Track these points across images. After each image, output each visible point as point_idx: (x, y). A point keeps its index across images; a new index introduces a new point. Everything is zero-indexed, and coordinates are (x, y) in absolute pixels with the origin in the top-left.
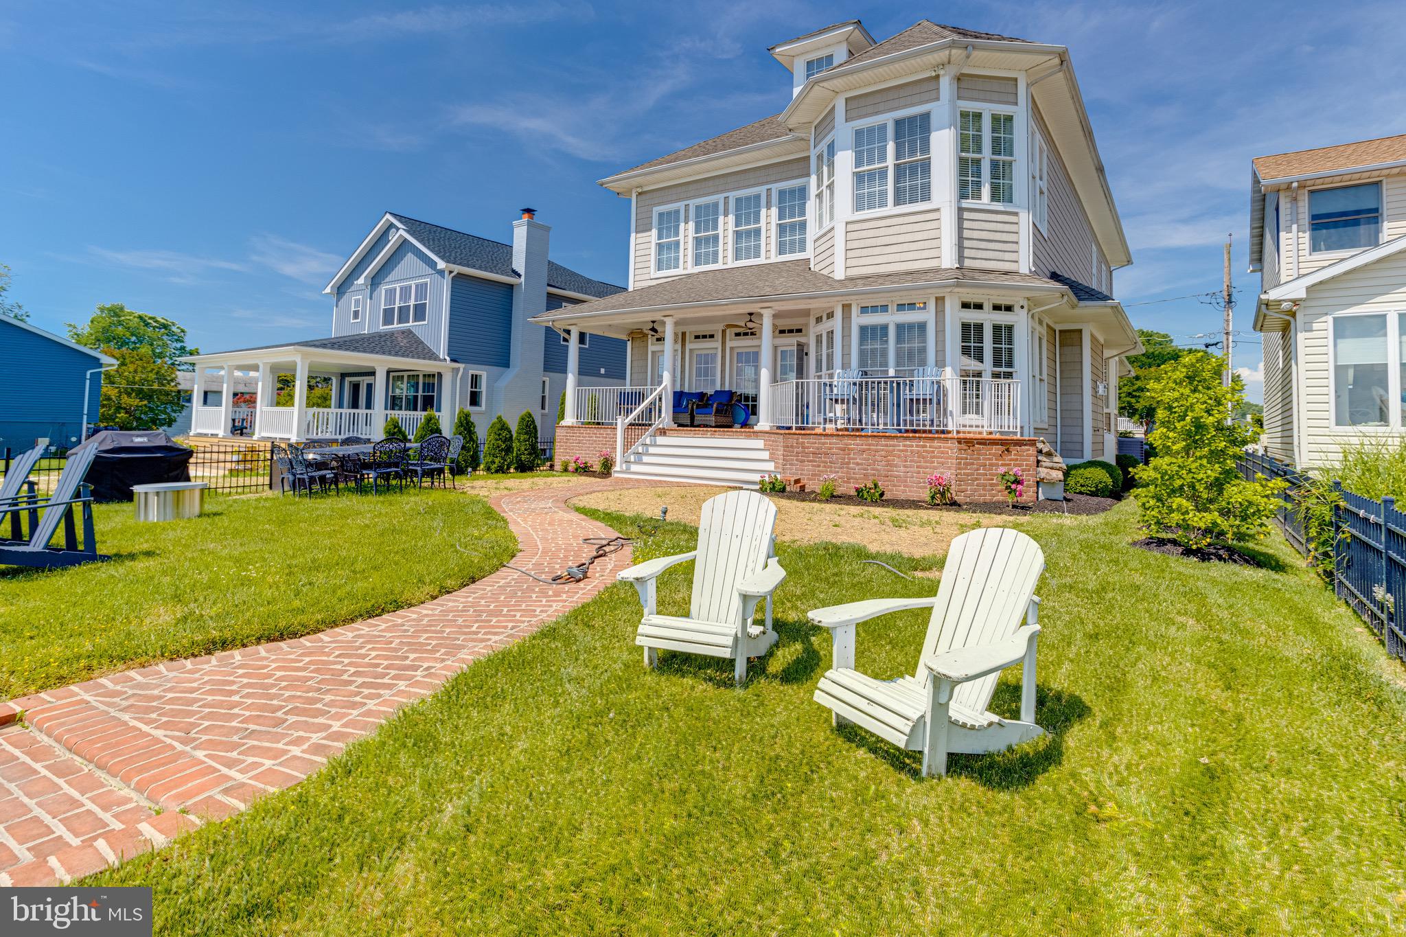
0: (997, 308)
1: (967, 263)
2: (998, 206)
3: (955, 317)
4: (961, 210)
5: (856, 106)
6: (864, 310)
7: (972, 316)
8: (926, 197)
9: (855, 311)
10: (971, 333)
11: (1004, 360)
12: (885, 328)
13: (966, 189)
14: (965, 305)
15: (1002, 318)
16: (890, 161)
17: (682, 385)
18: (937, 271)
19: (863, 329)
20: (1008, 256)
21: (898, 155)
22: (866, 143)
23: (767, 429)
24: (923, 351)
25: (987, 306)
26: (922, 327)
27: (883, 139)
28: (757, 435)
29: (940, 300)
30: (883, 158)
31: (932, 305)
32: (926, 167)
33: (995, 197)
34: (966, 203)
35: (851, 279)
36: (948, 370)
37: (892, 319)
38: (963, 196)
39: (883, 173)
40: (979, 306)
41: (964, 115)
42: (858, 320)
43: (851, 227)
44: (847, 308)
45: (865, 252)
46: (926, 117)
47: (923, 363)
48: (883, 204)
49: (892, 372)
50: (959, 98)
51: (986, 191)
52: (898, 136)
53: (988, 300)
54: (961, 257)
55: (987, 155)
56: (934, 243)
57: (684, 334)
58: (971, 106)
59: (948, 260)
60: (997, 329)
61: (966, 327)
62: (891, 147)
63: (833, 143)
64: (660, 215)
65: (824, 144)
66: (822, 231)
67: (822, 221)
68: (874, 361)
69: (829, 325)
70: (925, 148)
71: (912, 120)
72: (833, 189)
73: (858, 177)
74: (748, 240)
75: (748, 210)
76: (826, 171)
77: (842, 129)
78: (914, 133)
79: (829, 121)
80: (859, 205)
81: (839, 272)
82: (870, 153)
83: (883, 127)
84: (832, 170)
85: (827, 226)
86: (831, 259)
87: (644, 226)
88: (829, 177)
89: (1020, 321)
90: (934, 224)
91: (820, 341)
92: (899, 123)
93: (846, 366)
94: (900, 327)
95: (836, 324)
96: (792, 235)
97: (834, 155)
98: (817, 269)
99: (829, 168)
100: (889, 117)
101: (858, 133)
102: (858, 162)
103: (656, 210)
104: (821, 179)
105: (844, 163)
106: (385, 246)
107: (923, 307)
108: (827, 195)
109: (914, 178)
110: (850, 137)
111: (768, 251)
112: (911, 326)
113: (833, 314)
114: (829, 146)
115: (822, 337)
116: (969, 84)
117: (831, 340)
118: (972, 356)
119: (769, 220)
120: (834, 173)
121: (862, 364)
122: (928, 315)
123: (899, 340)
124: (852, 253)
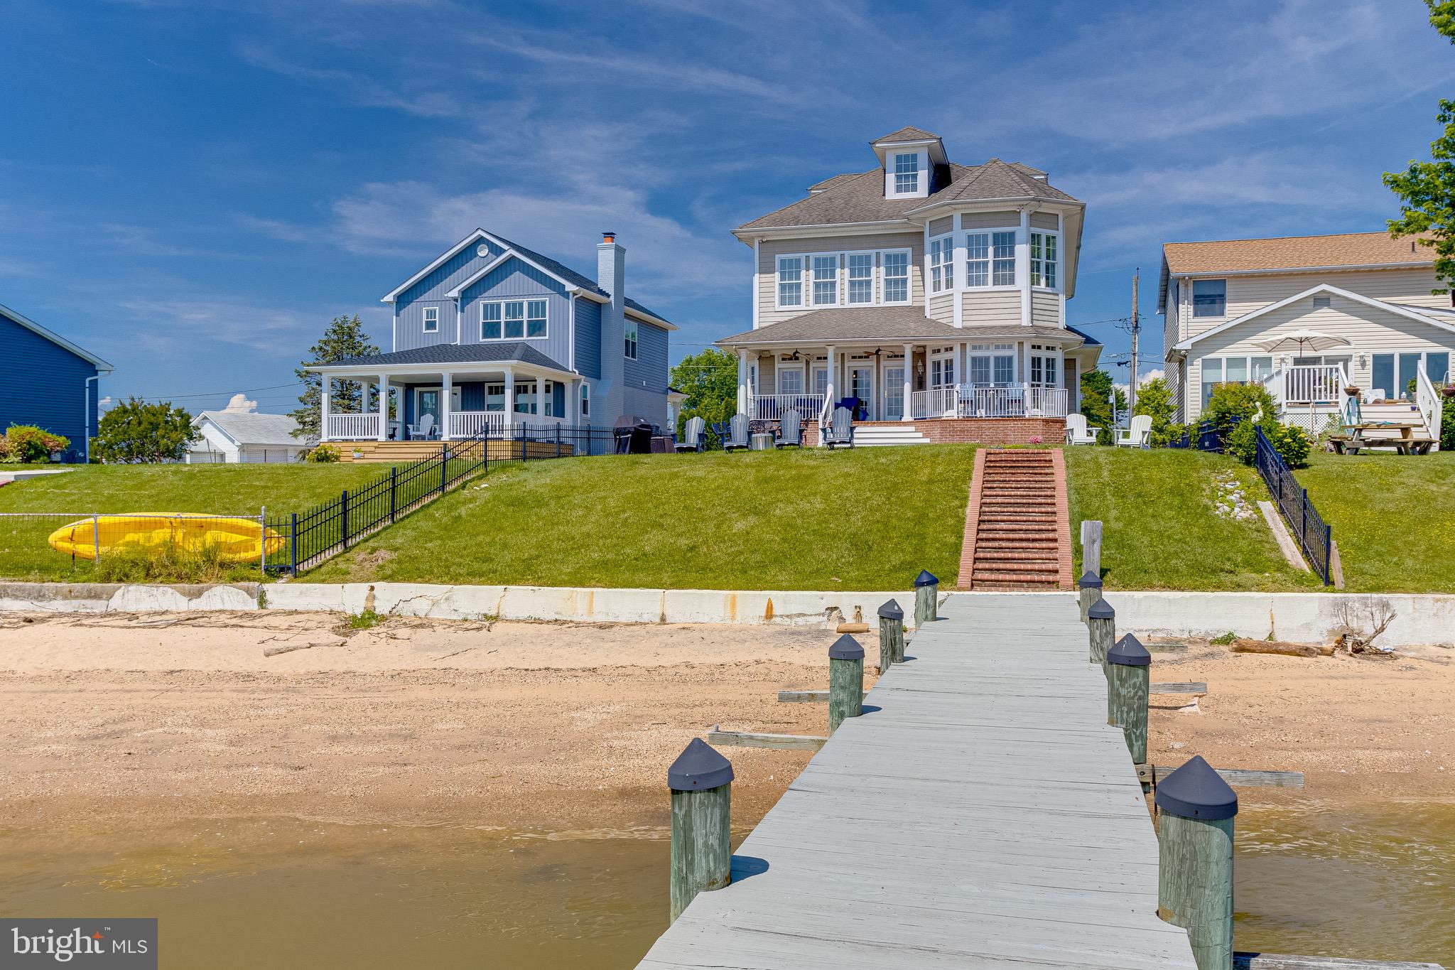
0: (1048, 348)
1: (1035, 323)
2: (1049, 290)
3: (1029, 353)
4: (1032, 292)
5: (968, 220)
6: (974, 348)
7: (1037, 353)
8: (1012, 281)
9: (968, 347)
10: (1036, 362)
11: (1051, 377)
12: (987, 359)
13: (1034, 281)
14: (1033, 347)
15: (1050, 354)
16: (991, 257)
17: (843, 392)
18: (1019, 327)
19: (974, 359)
20: (1053, 319)
21: (996, 255)
22: (975, 246)
23: (910, 419)
24: (1010, 373)
25: (1043, 348)
26: (1010, 359)
27: (986, 243)
28: (906, 424)
29: (1021, 344)
30: (986, 255)
31: (1015, 347)
32: (1012, 264)
33: (1047, 285)
34: (1036, 287)
35: (965, 328)
36: (1026, 384)
37: (992, 353)
38: (1033, 284)
39: (986, 264)
40: (1039, 347)
41: (1033, 236)
42: (970, 353)
43: (965, 296)
44: (963, 346)
45: (974, 312)
46: (1012, 234)
47: (1010, 379)
48: (985, 283)
49: (992, 385)
50: (1031, 226)
51: (1043, 281)
52: (995, 243)
53: (1044, 343)
54: (1032, 320)
55: (1043, 260)
56: (1018, 310)
57: (843, 355)
58: (1036, 230)
59: (1025, 321)
60: (1048, 360)
61: (1033, 359)
62: (991, 250)
63: (951, 239)
64: (783, 261)
65: (941, 237)
66: (938, 294)
67: (936, 287)
68: (980, 378)
69: (948, 355)
70: (1012, 253)
71: (1004, 235)
72: (949, 269)
73: (970, 265)
74: (860, 289)
75: (860, 266)
76: (942, 255)
77: (959, 233)
78: (1005, 243)
79: (945, 223)
80: (970, 284)
81: (958, 324)
82: (978, 251)
83: (986, 236)
84: (949, 256)
85: (944, 291)
86: (950, 314)
87: (766, 269)
88: (946, 260)
89: (1059, 356)
90: (1017, 299)
91: (937, 365)
92: (996, 236)
93: (963, 381)
94: (997, 359)
95: (956, 355)
96: (896, 288)
97: (951, 247)
98: (934, 318)
99: (946, 254)
100: (990, 231)
101: (970, 237)
102: (970, 256)
103: (778, 257)
104: (936, 259)
105: (960, 255)
106: (484, 263)
107: (1010, 347)
108: (943, 271)
109: (1005, 270)
110: (964, 240)
111: (878, 298)
112: (1003, 358)
113: (951, 349)
114: (946, 240)
115: (939, 363)
116: (1035, 217)
117: (949, 365)
118: (1036, 376)
119: (878, 275)
120: (951, 259)
121: (973, 381)
122: (1014, 353)
123: (996, 366)
124: (966, 312)
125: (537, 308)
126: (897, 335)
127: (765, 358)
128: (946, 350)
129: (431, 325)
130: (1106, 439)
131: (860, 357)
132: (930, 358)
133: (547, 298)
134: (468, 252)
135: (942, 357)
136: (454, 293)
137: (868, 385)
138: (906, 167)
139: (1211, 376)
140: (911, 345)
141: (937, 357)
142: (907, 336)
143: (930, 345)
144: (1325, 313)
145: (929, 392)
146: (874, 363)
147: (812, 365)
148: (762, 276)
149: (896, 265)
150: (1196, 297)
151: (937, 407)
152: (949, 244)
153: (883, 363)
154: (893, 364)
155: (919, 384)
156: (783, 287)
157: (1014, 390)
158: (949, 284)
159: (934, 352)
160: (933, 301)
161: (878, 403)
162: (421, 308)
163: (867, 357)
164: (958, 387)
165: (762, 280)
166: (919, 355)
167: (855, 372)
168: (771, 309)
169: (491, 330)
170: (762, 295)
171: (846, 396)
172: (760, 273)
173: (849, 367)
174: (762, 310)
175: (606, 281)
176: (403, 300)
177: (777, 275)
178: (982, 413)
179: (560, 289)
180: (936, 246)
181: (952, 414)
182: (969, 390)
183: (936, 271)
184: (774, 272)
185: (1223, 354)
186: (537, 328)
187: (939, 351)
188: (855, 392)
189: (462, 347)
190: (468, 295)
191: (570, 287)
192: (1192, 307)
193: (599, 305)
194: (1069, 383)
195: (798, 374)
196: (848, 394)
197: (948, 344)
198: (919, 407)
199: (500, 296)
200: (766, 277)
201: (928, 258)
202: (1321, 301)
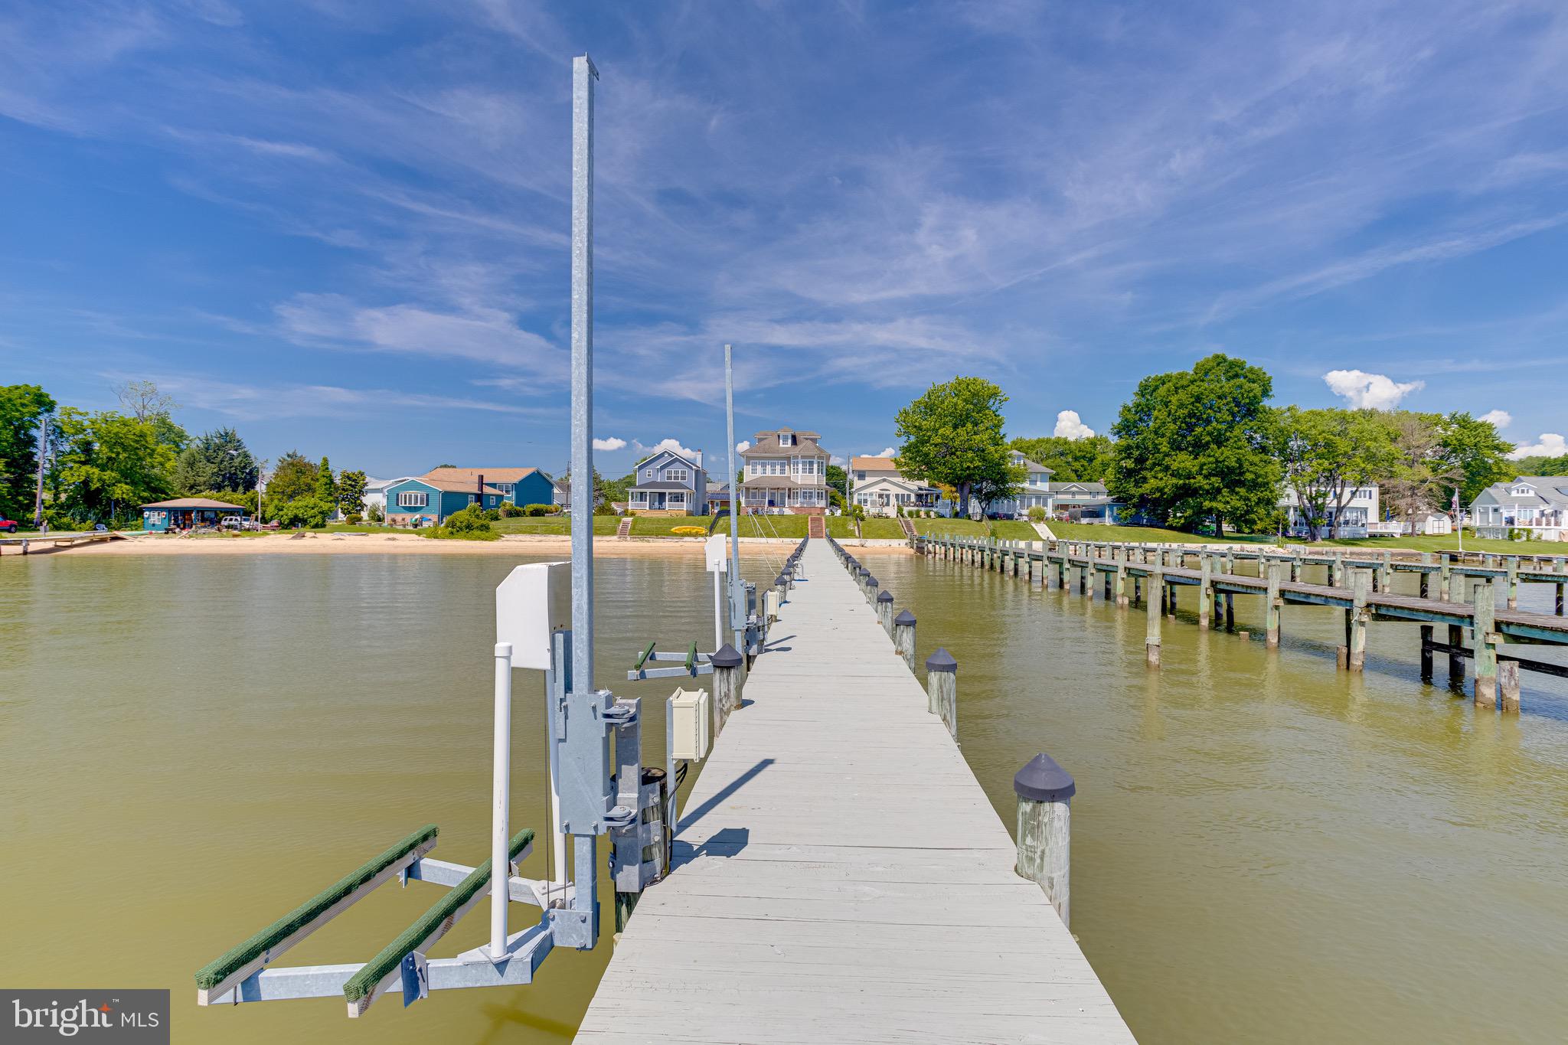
0: (821, 489)
1: (818, 483)
3: (817, 491)
4: (818, 476)
5: (803, 457)
6: (804, 489)
8: (813, 473)
10: (818, 493)
11: (822, 497)
12: (806, 492)
13: (818, 473)
15: (822, 491)
16: (808, 467)
17: (769, 499)
18: (814, 484)
19: (803, 492)
22: (804, 463)
23: (787, 506)
24: (812, 495)
26: (812, 492)
28: (786, 508)
29: (815, 488)
32: (813, 468)
35: (801, 483)
36: (816, 498)
37: (808, 491)
39: (806, 468)
40: (819, 489)
41: (818, 462)
42: (802, 490)
43: (801, 476)
44: (800, 488)
45: (803, 480)
46: (813, 460)
47: (812, 497)
48: (806, 472)
49: (807, 498)
56: (814, 480)
57: (769, 489)
58: (819, 460)
59: (816, 483)
60: (821, 493)
62: (808, 464)
67: (794, 473)
68: (805, 497)
69: (797, 490)
70: (813, 465)
71: (811, 460)
73: (802, 468)
74: (773, 471)
75: (773, 465)
77: (800, 460)
78: (811, 463)
79: (796, 457)
80: (802, 472)
81: (799, 482)
82: (805, 465)
83: (806, 461)
84: (797, 466)
85: (796, 474)
86: (797, 480)
87: (748, 464)
89: (824, 492)
90: (814, 477)
92: (809, 461)
93: (800, 497)
95: (799, 491)
96: (783, 471)
97: (798, 462)
98: (793, 480)
99: (796, 464)
100: (807, 459)
101: (802, 460)
102: (803, 466)
103: (751, 461)
104: (794, 466)
105: (800, 466)
106: (667, 459)
107: (812, 489)
108: (796, 470)
109: (811, 471)
111: (778, 474)
112: (810, 492)
114: (796, 460)
115: (794, 492)
116: (818, 458)
117: (797, 493)
118: (818, 496)
119: (778, 468)
121: (803, 497)
123: (808, 493)
124: (801, 480)
125: (683, 472)
126: (783, 484)
127: (747, 489)
129: (649, 475)
130: (833, 514)
131: (774, 489)
132: (792, 491)
133: (687, 470)
134: (662, 455)
136: (659, 467)
138: (785, 439)
139: (860, 497)
140: (788, 487)
142: (788, 485)
143: (792, 487)
144: (885, 483)
145: (792, 500)
146: (777, 491)
147: (761, 491)
149: (782, 465)
150: (859, 475)
151: (793, 503)
153: (780, 491)
154: (782, 491)
155: (789, 497)
157: (813, 500)
158: (797, 472)
160: (793, 476)
161: (779, 502)
162: (647, 470)
163: (776, 489)
164: (799, 499)
166: (789, 489)
167: (772, 493)
168: (749, 476)
169: (669, 478)
171: (771, 500)
173: (770, 492)
175: (699, 464)
176: (640, 468)
177: (751, 466)
178: (805, 506)
179: (691, 468)
180: (793, 461)
181: (798, 505)
182: (803, 500)
183: (794, 469)
185: (862, 492)
186: (683, 478)
187: (794, 489)
188: (773, 499)
189: (660, 483)
190: (662, 468)
191: (694, 467)
192: (857, 478)
194: (826, 499)
197: (796, 487)
198: (789, 503)
199: (672, 469)
201: (792, 464)
202: (884, 480)
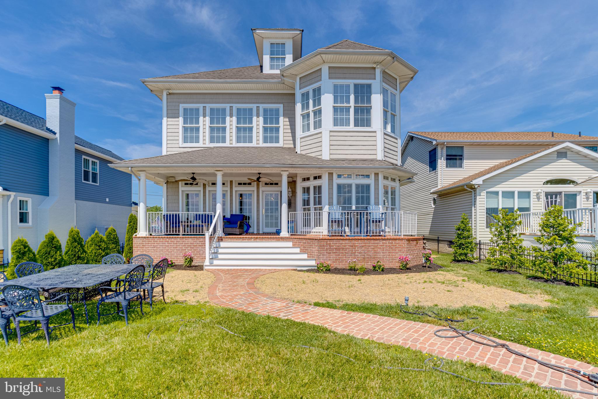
1: (386, 158)
2: (393, 135)
3: (382, 182)
4: (384, 134)
5: (334, 72)
6: (339, 176)
7: (386, 183)
8: (369, 124)
9: (335, 176)
11: (393, 202)
12: (350, 186)
13: (384, 125)
14: (384, 178)
15: (393, 184)
16: (352, 104)
19: (339, 186)
21: (356, 101)
22: (340, 94)
23: (287, 234)
24: (368, 198)
25: (390, 179)
26: (368, 186)
27: (348, 92)
29: (377, 175)
30: (348, 101)
31: (372, 176)
32: (370, 110)
34: (386, 131)
35: (331, 160)
36: (381, 207)
37: (354, 181)
38: (384, 127)
39: (348, 109)
40: (387, 178)
41: (384, 90)
42: (336, 181)
43: (332, 134)
44: (331, 175)
45: (340, 148)
46: (369, 86)
47: (368, 203)
48: (348, 124)
49: (354, 208)
50: (383, 82)
51: (389, 127)
52: (356, 93)
53: (390, 176)
54: (384, 156)
55: (390, 110)
56: (375, 148)
57: (231, 182)
58: (385, 86)
59: (380, 156)
60: (392, 189)
61: (384, 187)
62: (352, 97)
63: (319, 89)
64: (185, 110)
65: (310, 89)
66: (307, 134)
68: (344, 201)
69: (317, 182)
70: (369, 101)
71: (362, 86)
72: (318, 113)
73: (335, 109)
74: (245, 133)
75: (245, 116)
76: (311, 102)
77: (326, 83)
78: (363, 93)
79: (314, 76)
80: (335, 124)
81: (326, 156)
82: (342, 97)
83: (348, 86)
84: (317, 103)
85: (312, 131)
86: (319, 149)
87: (173, 114)
88: (314, 106)
89: (397, 186)
90: (373, 139)
91: (306, 190)
92: (356, 86)
93: (330, 204)
94: (357, 186)
95: (323, 182)
96: (271, 133)
97: (320, 94)
98: (304, 153)
99: (314, 102)
100: (351, 82)
101: (335, 86)
102: (335, 101)
103: (182, 106)
105: (328, 101)
107: (368, 176)
108: (312, 115)
109: (363, 115)
110: (332, 89)
111: (258, 140)
112: (363, 186)
113: (320, 177)
114: (314, 90)
115: (308, 189)
116: (385, 76)
117: (318, 189)
118: (385, 201)
119: (258, 123)
120: (319, 104)
121: (339, 203)
122: (371, 181)
123: (357, 192)
124: (332, 147)
126: (277, 162)
127: (172, 183)
128: (315, 178)
131: (245, 184)
132: (300, 185)
135: (312, 184)
137: (250, 204)
138: (277, 52)
140: (287, 173)
141: (306, 184)
142: (285, 164)
143: (301, 172)
144: (564, 163)
146: (255, 189)
147: (208, 188)
148: (169, 119)
149: (271, 116)
150: (447, 156)
151: (307, 223)
152: (317, 93)
153: (261, 189)
154: (269, 190)
156: (185, 129)
158: (318, 124)
159: (304, 180)
160: (302, 140)
161: (258, 218)
163: (250, 184)
164: (326, 209)
165: (169, 123)
167: (241, 195)
168: (177, 146)
170: (169, 134)
171: (234, 213)
172: (168, 118)
173: (236, 191)
174: (169, 146)
175: (53, 122)
177: (181, 119)
180: (305, 96)
183: (306, 116)
184: (178, 117)
185: (500, 188)
187: (308, 179)
188: (241, 209)
192: (445, 161)
193: (47, 140)
195: (197, 195)
196: (236, 211)
197: (317, 172)
200: (172, 121)
201: (298, 107)
202: (561, 154)
